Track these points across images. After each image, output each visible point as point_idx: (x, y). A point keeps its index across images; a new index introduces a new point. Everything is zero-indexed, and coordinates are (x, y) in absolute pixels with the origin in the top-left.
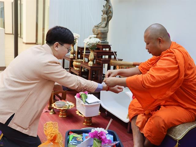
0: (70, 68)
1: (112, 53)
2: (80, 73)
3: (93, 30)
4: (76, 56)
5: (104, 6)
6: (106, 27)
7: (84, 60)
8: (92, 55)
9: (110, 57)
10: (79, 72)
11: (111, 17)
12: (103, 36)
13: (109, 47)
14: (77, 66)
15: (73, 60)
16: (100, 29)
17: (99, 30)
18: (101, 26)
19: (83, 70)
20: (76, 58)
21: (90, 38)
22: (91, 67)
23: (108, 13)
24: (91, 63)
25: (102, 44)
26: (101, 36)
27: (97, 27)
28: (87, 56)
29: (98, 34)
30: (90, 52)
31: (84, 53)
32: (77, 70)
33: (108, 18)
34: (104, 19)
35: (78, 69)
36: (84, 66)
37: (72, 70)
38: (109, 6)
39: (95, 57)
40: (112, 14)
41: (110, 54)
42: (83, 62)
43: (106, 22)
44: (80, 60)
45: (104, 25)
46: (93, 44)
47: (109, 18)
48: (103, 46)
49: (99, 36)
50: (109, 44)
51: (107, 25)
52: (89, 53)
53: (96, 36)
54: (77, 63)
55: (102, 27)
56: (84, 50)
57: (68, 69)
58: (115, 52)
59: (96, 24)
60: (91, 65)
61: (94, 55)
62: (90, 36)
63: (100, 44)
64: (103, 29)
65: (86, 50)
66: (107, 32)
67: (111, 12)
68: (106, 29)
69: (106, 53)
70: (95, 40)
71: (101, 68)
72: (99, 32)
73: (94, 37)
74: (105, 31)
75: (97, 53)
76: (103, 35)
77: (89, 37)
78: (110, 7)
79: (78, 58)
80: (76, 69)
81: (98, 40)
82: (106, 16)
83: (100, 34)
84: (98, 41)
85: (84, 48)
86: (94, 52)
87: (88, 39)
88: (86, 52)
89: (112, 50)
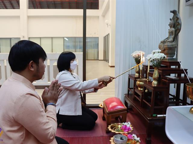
0: (134, 88)
1: (182, 71)
2: (143, 94)
3: (159, 46)
4: (141, 75)
5: (170, 19)
6: (173, 41)
7: (148, 79)
8: (156, 74)
9: (179, 76)
10: (142, 93)
11: (180, 30)
12: (170, 52)
13: (178, 64)
14: (141, 86)
15: (137, 79)
16: (166, 44)
17: (165, 46)
18: (168, 40)
19: (146, 91)
20: (141, 77)
21: (154, 53)
22: (154, 87)
23: (176, 26)
24: (155, 83)
25: (170, 61)
26: (168, 52)
27: (163, 42)
28: (151, 75)
30: (154, 71)
31: (148, 71)
32: (140, 90)
33: (176, 31)
34: (171, 33)
35: (142, 89)
36: (147, 86)
37: (136, 91)
38: (177, 17)
39: (160, 75)
40: (181, 26)
41: (179, 71)
42: (147, 81)
43: (173, 36)
44: (145, 79)
45: (171, 39)
46: (157, 60)
47: (177, 31)
48: (170, 62)
50: (179, 61)
51: (175, 39)
54: (141, 83)
55: (169, 42)
56: (148, 69)
57: (132, 88)
58: (186, 70)
59: (162, 40)
60: (156, 85)
61: (159, 73)
62: (154, 51)
63: (167, 61)
64: (169, 44)
67: (179, 24)
68: (174, 43)
69: (174, 71)
70: (160, 56)
71: (167, 88)
72: (166, 47)
73: (159, 52)
74: (172, 45)
75: (163, 70)
77: (152, 53)
78: (178, 19)
81: (163, 55)
82: (173, 29)
83: (167, 49)
84: (163, 57)
85: (148, 66)
86: (159, 70)
88: (150, 71)
89: (182, 67)
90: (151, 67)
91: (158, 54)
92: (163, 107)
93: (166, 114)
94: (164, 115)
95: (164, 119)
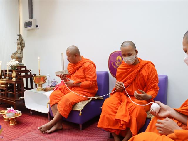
1: (28, 71)
3: (12, 57)
5: (17, 39)
7: (8, 78)
8: (14, 74)
9: (26, 74)
10: (6, 88)
11: (24, 47)
13: (25, 67)
14: (3, 84)
16: (17, 55)
19: (8, 86)
21: (12, 62)
22: (15, 82)
23: (21, 44)
24: (14, 79)
25: (20, 66)
27: (14, 54)
33: (22, 47)
34: (19, 48)
35: (4, 86)
38: (22, 39)
40: (25, 44)
41: (26, 71)
42: (7, 80)
43: (20, 50)
44: (4, 79)
45: (19, 52)
46: (14, 66)
47: (23, 47)
50: (25, 65)
53: (15, 60)
54: (3, 81)
55: (18, 54)
56: (7, 72)
58: (30, 70)
59: (14, 52)
64: (19, 55)
65: (9, 72)
66: (22, 57)
67: (24, 43)
68: (21, 55)
69: (23, 71)
71: (22, 81)
73: (14, 61)
74: (21, 56)
76: (20, 59)
77: (10, 61)
78: (22, 40)
79: (2, 78)
80: (2, 86)
81: (17, 62)
82: (20, 46)
85: (7, 70)
86: (16, 71)
89: (28, 69)
91: (14, 62)
92: (21, 92)
93: (24, 96)
94: (23, 97)
95: (23, 99)
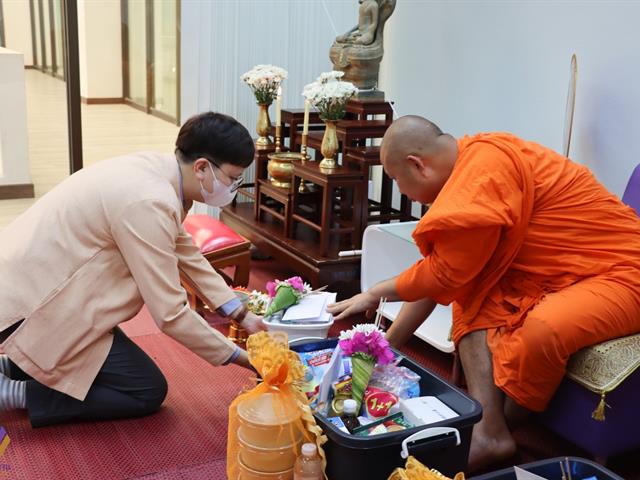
0: (259, 184)
2: (292, 198)
3: (332, 53)
4: (278, 142)
6: (374, 41)
7: (305, 155)
8: (330, 138)
10: (289, 196)
12: (364, 72)
13: (386, 108)
14: (280, 177)
15: (269, 156)
17: (351, 54)
18: (359, 39)
19: (301, 189)
20: (278, 148)
21: (325, 81)
22: (329, 177)
24: (327, 165)
25: (364, 100)
26: (359, 73)
27: (345, 41)
28: (315, 142)
29: (347, 68)
30: (324, 128)
31: (305, 132)
32: (282, 188)
33: (381, 9)
34: (367, 16)
35: (284, 185)
36: (305, 174)
37: (264, 189)
39: (340, 143)
42: (300, 160)
43: (373, 25)
44: (290, 155)
45: (367, 36)
46: (334, 102)
47: (386, 11)
48: (365, 105)
49: (353, 72)
50: (387, 99)
51: (378, 35)
52: (322, 132)
53: (342, 74)
54: (282, 166)
55: (360, 43)
56: (302, 122)
57: (251, 185)
60: (330, 172)
61: (339, 136)
62: (325, 75)
63: (356, 100)
64: (364, 50)
65: (310, 122)
66: (380, 59)
69: (375, 130)
70: (340, 89)
71: (362, 178)
72: (353, 58)
73: (337, 78)
74: (371, 55)
75: (348, 129)
77: (320, 79)
79: (284, 150)
80: (278, 184)
81: (350, 88)
82: (372, 4)
83: (356, 66)
84: (350, 92)
85: (302, 115)
86: (338, 127)
87: (315, 83)
88: (310, 128)
90: (314, 117)
91: (337, 83)
92: (353, 229)
93: (360, 248)
94: (357, 252)
95: (356, 262)
